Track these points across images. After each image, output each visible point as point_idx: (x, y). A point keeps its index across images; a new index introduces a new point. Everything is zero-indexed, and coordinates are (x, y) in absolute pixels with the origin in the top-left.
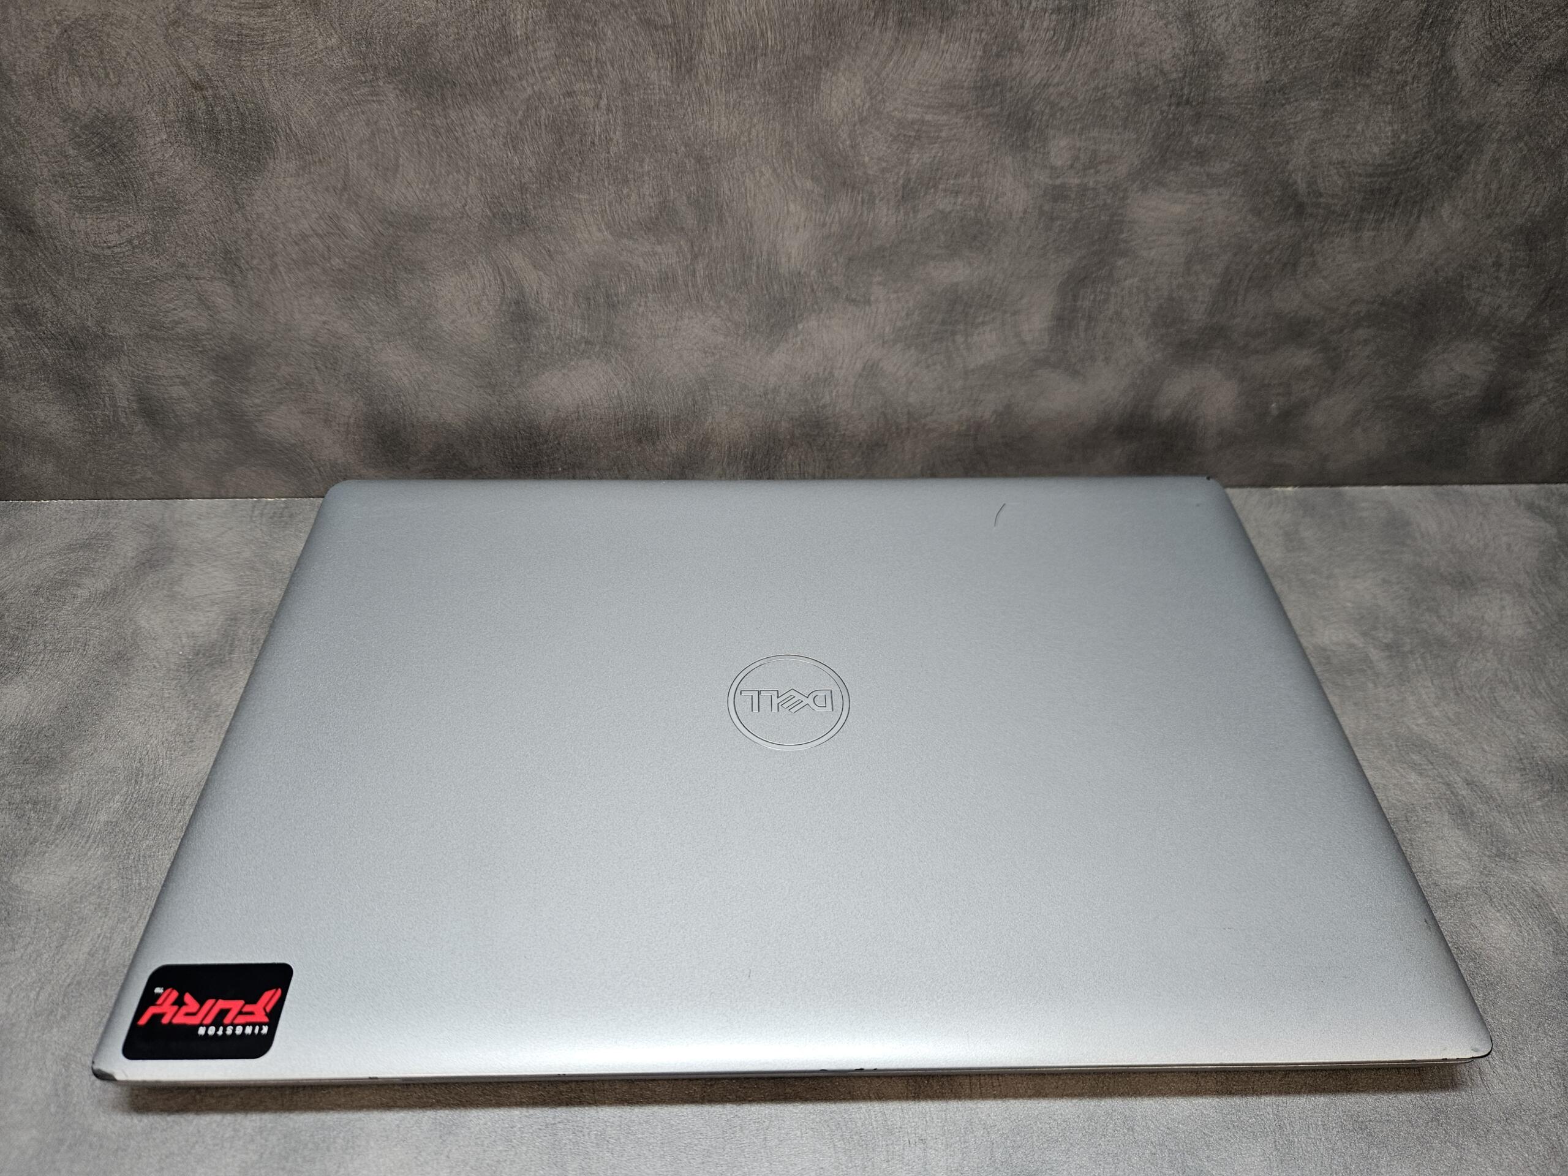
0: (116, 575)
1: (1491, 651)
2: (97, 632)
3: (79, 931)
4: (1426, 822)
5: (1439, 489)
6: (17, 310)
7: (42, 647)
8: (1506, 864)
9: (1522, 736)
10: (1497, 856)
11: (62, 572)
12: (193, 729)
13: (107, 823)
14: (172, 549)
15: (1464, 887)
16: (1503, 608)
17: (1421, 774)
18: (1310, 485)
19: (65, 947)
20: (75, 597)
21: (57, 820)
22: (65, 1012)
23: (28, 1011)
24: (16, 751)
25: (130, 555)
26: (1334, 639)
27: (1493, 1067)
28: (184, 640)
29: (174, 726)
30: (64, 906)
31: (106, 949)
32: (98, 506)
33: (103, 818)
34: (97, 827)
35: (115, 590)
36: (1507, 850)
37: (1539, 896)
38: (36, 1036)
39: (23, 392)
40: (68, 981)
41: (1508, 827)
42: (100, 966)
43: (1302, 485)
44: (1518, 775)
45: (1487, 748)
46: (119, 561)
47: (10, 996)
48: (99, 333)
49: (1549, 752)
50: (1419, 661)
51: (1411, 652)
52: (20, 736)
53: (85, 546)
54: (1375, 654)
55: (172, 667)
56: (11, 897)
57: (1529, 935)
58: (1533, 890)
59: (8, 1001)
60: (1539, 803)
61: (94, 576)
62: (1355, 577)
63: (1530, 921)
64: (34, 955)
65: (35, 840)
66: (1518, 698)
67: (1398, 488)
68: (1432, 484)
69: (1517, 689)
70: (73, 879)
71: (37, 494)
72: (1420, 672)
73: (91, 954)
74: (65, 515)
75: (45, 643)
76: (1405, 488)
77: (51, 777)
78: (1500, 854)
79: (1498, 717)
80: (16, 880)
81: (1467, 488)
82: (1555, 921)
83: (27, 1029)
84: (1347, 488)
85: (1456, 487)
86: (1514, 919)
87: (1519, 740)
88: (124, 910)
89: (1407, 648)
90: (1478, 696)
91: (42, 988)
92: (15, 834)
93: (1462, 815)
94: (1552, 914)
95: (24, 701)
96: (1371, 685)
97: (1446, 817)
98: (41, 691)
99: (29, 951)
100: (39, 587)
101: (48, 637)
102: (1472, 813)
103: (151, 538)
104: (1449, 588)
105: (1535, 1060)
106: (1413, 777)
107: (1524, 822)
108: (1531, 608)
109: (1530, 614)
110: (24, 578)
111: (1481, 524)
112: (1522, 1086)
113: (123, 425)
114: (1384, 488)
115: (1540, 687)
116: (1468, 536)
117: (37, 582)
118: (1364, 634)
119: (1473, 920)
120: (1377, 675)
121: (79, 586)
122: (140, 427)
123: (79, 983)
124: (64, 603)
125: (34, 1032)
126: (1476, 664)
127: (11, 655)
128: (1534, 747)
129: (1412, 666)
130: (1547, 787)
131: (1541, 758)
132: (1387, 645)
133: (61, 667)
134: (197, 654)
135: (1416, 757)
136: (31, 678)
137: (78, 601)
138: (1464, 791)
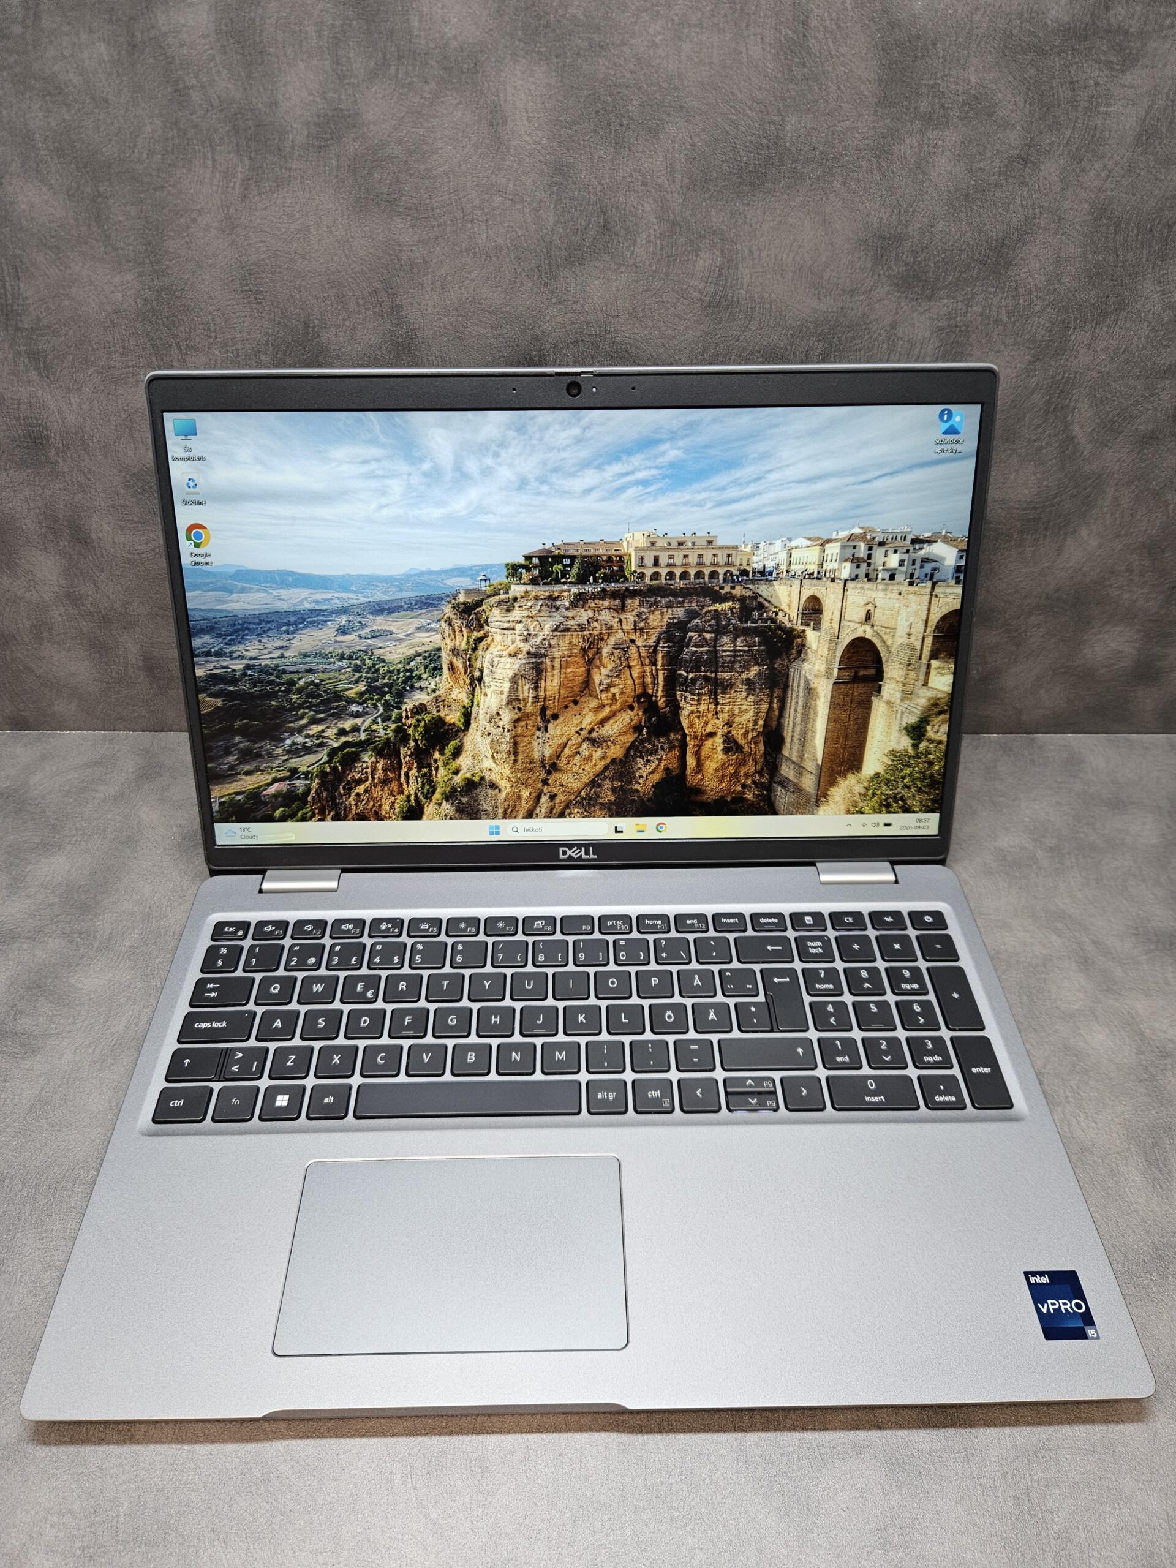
0: (123, 784)
1: (1129, 853)
2: (112, 823)
4: (1058, 967)
6: (68, 595)
7: (74, 832)
8: (1111, 996)
9: (1141, 912)
10: (1106, 990)
11: (83, 781)
12: (185, 888)
13: (130, 947)
15: (1078, 1010)
16: (1144, 823)
17: (1060, 936)
19: (109, 1022)
20: (94, 798)
21: (97, 944)
23: (89, 1061)
24: (63, 900)
25: (131, 770)
26: (1011, 843)
27: (1078, 1122)
28: (175, 829)
29: (171, 886)
30: (106, 997)
31: (137, 1024)
32: (105, 736)
33: (128, 944)
34: (124, 949)
35: (123, 794)
36: (1114, 987)
37: (1133, 1018)
39: (64, 652)
40: (113, 1043)
41: (1119, 972)
44: (1133, 938)
45: (1113, 920)
46: (123, 775)
48: (123, 611)
49: (1159, 923)
50: (1073, 860)
51: (1068, 853)
52: (66, 890)
53: (98, 763)
54: (1040, 854)
56: (70, 991)
57: (1120, 1041)
58: (1129, 1013)
59: (75, 1053)
60: (1144, 957)
61: (106, 784)
62: (1034, 800)
63: (1123, 1033)
64: (89, 1027)
65: (83, 956)
66: (1144, 886)
68: (1107, 733)
69: (1144, 880)
70: (111, 981)
71: (61, 726)
72: (1072, 867)
73: (127, 1027)
74: (82, 742)
75: (76, 829)
76: (1086, 735)
77: (90, 917)
78: (1109, 990)
79: (1126, 899)
80: (72, 981)
81: (1133, 736)
82: (1142, 1034)
83: (89, 1070)
84: (1039, 735)
85: (1125, 735)
86: (1111, 1031)
87: (1138, 915)
88: (147, 1000)
89: (1066, 850)
90: (1113, 884)
91: (96, 1047)
92: (68, 953)
93: (1085, 963)
94: (1140, 1029)
95: (66, 867)
96: (1034, 875)
97: (1074, 965)
98: (78, 862)
99: (85, 1025)
100: (69, 791)
101: (78, 825)
102: (1094, 962)
103: (145, 758)
104: (1105, 809)
105: (1109, 1118)
106: (1054, 938)
107: (1131, 969)
110: (57, 785)
111: (1140, 764)
112: (1097, 1134)
113: (130, 677)
114: (1069, 735)
115: (1162, 879)
116: (1128, 771)
117: (67, 788)
118: (1035, 840)
119: (1082, 1031)
120: (1040, 868)
121: (96, 791)
122: (142, 678)
123: (120, 1044)
124: (87, 803)
125: (93, 1072)
126: (1116, 862)
127: (54, 837)
128: (1149, 920)
129: (1068, 863)
130: (1153, 947)
131: (1153, 928)
132: (1051, 848)
133: (89, 845)
134: (184, 839)
135: (1059, 925)
136: (69, 853)
137: (97, 802)
138: (1090, 948)
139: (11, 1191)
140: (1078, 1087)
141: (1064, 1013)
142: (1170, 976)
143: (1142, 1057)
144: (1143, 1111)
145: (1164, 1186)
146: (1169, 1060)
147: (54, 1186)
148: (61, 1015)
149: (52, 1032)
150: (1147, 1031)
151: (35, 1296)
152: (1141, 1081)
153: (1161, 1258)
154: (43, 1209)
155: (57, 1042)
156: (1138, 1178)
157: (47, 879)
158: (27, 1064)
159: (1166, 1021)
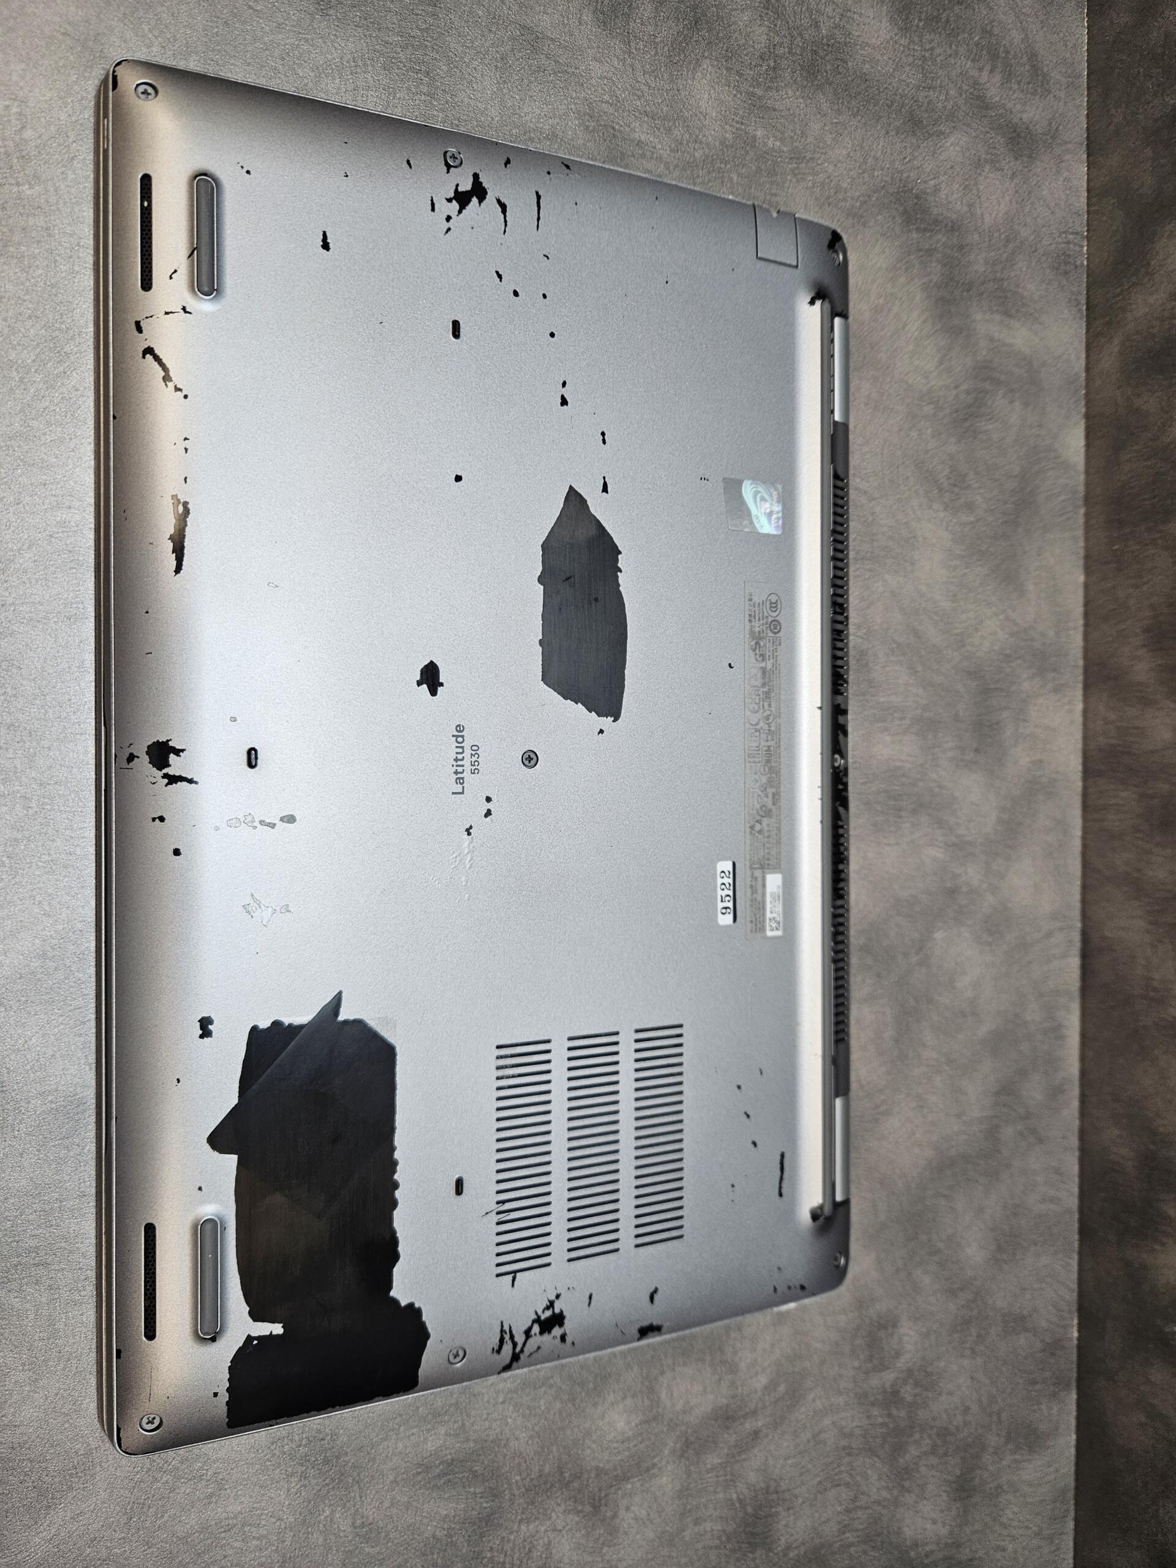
0: (1003, 106)
1: (889, 1496)
2: (942, 97)
3: (658, 129)
4: (720, 1380)
5: (1071, 1494)
7: (928, 47)
8: (678, 1446)
9: (800, 1500)
10: (687, 1439)
11: (1007, 52)
12: (842, 204)
13: (754, 137)
14: (1030, 157)
15: (659, 1398)
16: (934, 1522)
17: (766, 1388)
18: (1079, 1357)
19: (646, 119)
20: (981, 69)
21: (759, 92)
22: (591, 128)
23: (592, 96)
24: (825, 41)
25: (1025, 116)
26: (906, 1339)
28: (932, 182)
29: (845, 185)
30: (681, 111)
31: (643, 156)
32: (1080, 76)
33: (759, 133)
34: (750, 129)
35: (987, 107)
36: (691, 1451)
37: (648, 1470)
38: (573, 106)
40: (617, 127)
41: (712, 1460)
42: (629, 153)
43: (1079, 1348)
44: (763, 1485)
45: (789, 1462)
46: (1018, 106)
47: (606, 77)
49: (783, 1523)
50: (880, 1420)
51: (890, 1415)
52: (839, 43)
53: (1035, 69)
54: (889, 1376)
55: (905, 175)
56: (690, 63)
57: (615, 1448)
58: (654, 1465)
59: (601, 78)
60: (734, 1496)
61: (1002, 84)
62: (972, 1378)
63: (627, 1453)
64: (640, 93)
65: (741, 75)
66: (839, 1509)
67: (1073, 1451)
68: (1077, 1488)
69: (848, 1511)
70: (705, 116)
72: (869, 1417)
73: (639, 143)
74: (1070, 45)
75: (932, 49)
76: (1073, 1459)
77: (799, 79)
78: (687, 1444)
79: (820, 1482)
80: (706, 64)
81: (1071, 1525)
82: (625, 1478)
83: (578, 98)
84: (1074, 1396)
85: (1072, 1514)
86: (629, 1439)
87: (796, 1497)
88: (677, 166)
89: (894, 1412)
90: (843, 1468)
91: (611, 105)
92: (746, 55)
93: (726, 1417)
94: (633, 1477)
95: (874, 40)
96: (856, 1364)
97: (725, 1401)
98: (883, 55)
99: (643, 88)
100: (991, 34)
101: (938, 51)
102: (727, 1428)
103: (1043, 134)
104: (958, 1472)
105: (510, 1421)
106: (763, 1380)
107: (717, 1477)
108: (932, 1552)
109: (927, 1549)
110: (1001, 16)
111: (1027, 1527)
112: (488, 1402)
114: (1074, 1437)
115: (848, 1535)
116: (1016, 1509)
117: (996, 31)
118: (910, 1371)
119: (629, 1400)
120: (867, 1373)
121: (992, 71)
123: (614, 136)
124: (973, 60)
125: (576, 104)
126: (875, 1477)
127: (920, 20)
128: (788, 1509)
129: (875, 1412)
130: (750, 1510)
131: (778, 1513)
132: (898, 1392)
133: (907, 69)
134: (917, 197)
135: (782, 1388)
136: (896, 42)
137: (975, 73)
138: (747, 1426)
139: (417, 15)
140: (551, 1386)
141: (656, 1379)
142: (708, 1526)
143: (593, 1475)
144: (519, 1464)
145: (419, 1478)
146: (588, 1509)
147: (423, 68)
148: (656, 53)
149: (633, 44)
150: (629, 1486)
151: (283, 59)
152: (559, 1468)
153: (326, 1461)
154: (394, 57)
155: (618, 51)
156: (430, 1446)
157: (856, 16)
158: (587, 16)
159: (644, 1512)
